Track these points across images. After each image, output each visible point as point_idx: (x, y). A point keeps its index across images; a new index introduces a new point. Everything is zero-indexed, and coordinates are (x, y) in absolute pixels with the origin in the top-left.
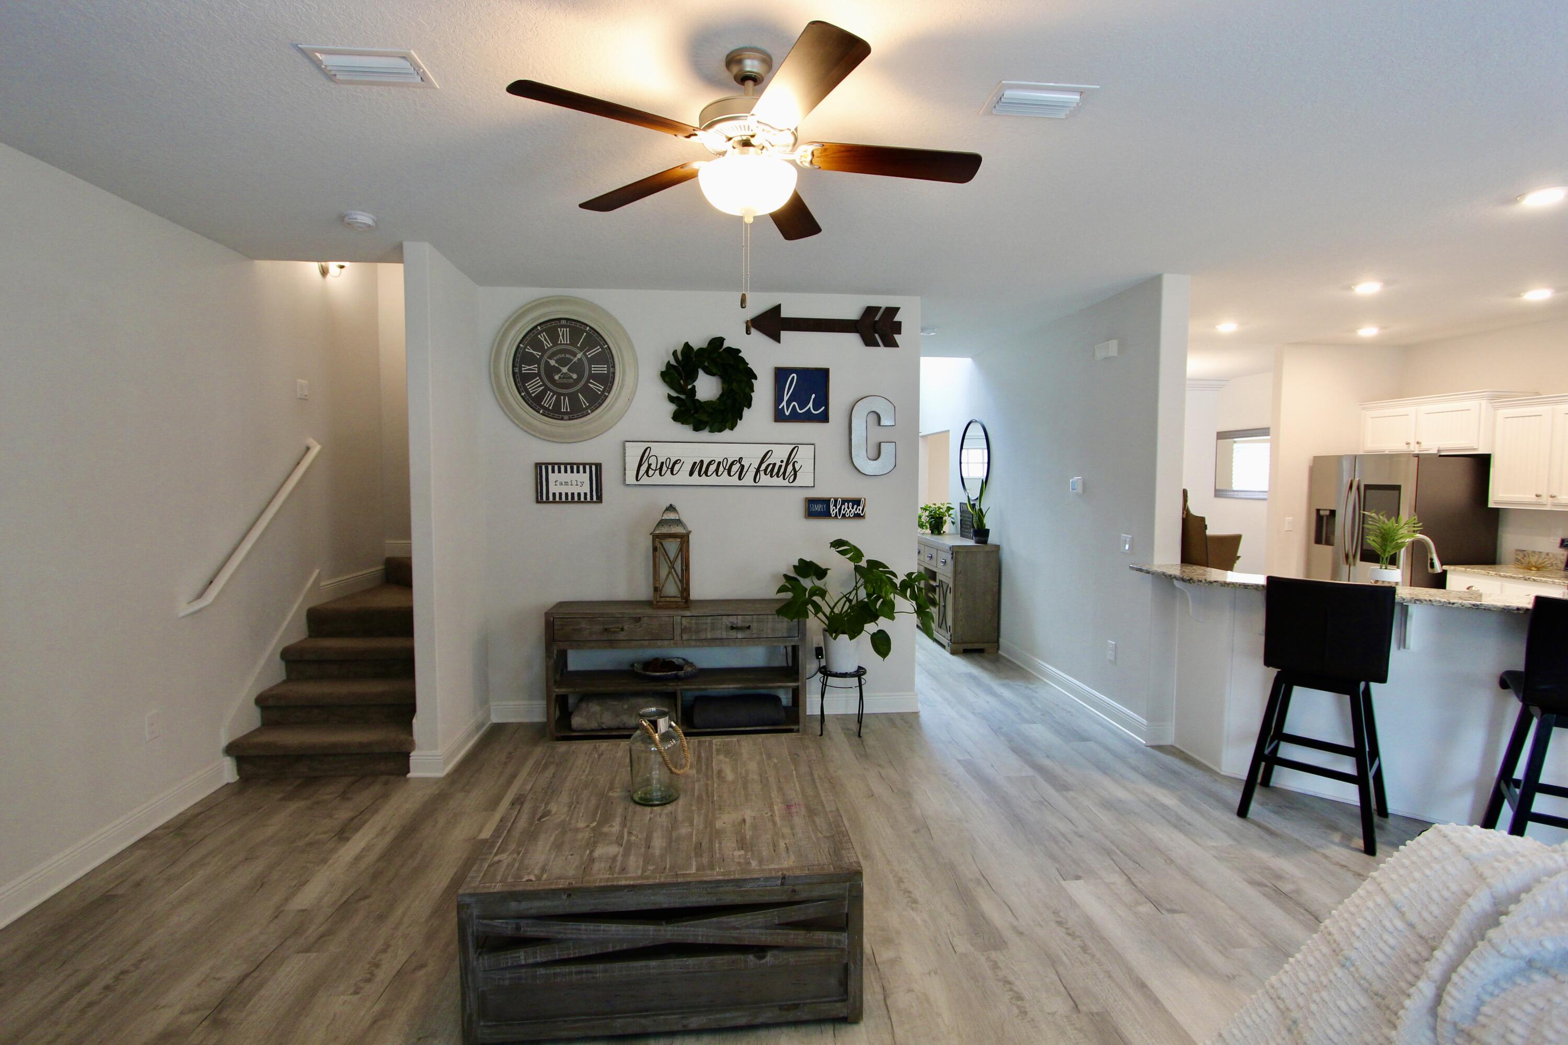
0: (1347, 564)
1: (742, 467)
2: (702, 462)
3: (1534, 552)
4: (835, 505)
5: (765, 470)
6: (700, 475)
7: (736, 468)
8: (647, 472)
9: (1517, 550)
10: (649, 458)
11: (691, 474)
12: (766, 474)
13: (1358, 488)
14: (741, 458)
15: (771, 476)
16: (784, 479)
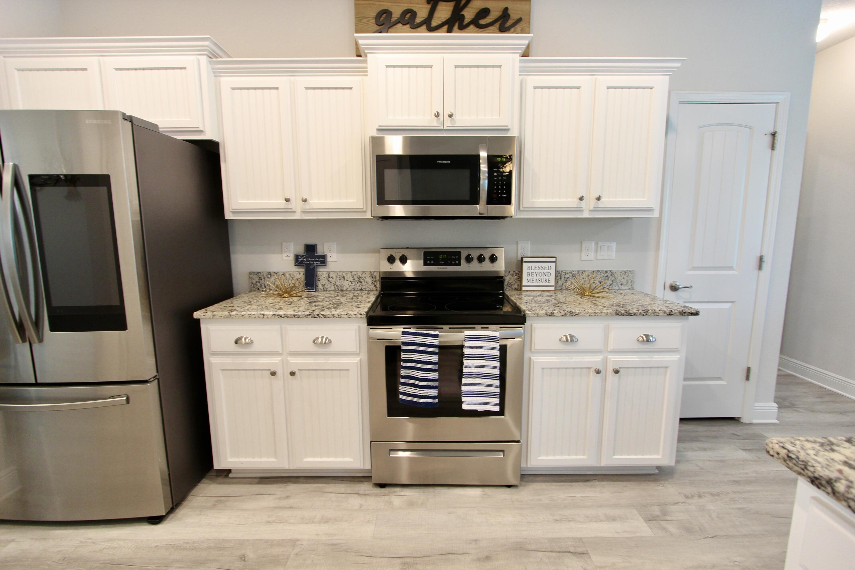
0: (24, 340)
3: (270, 273)
9: (251, 273)
13: (17, 183)
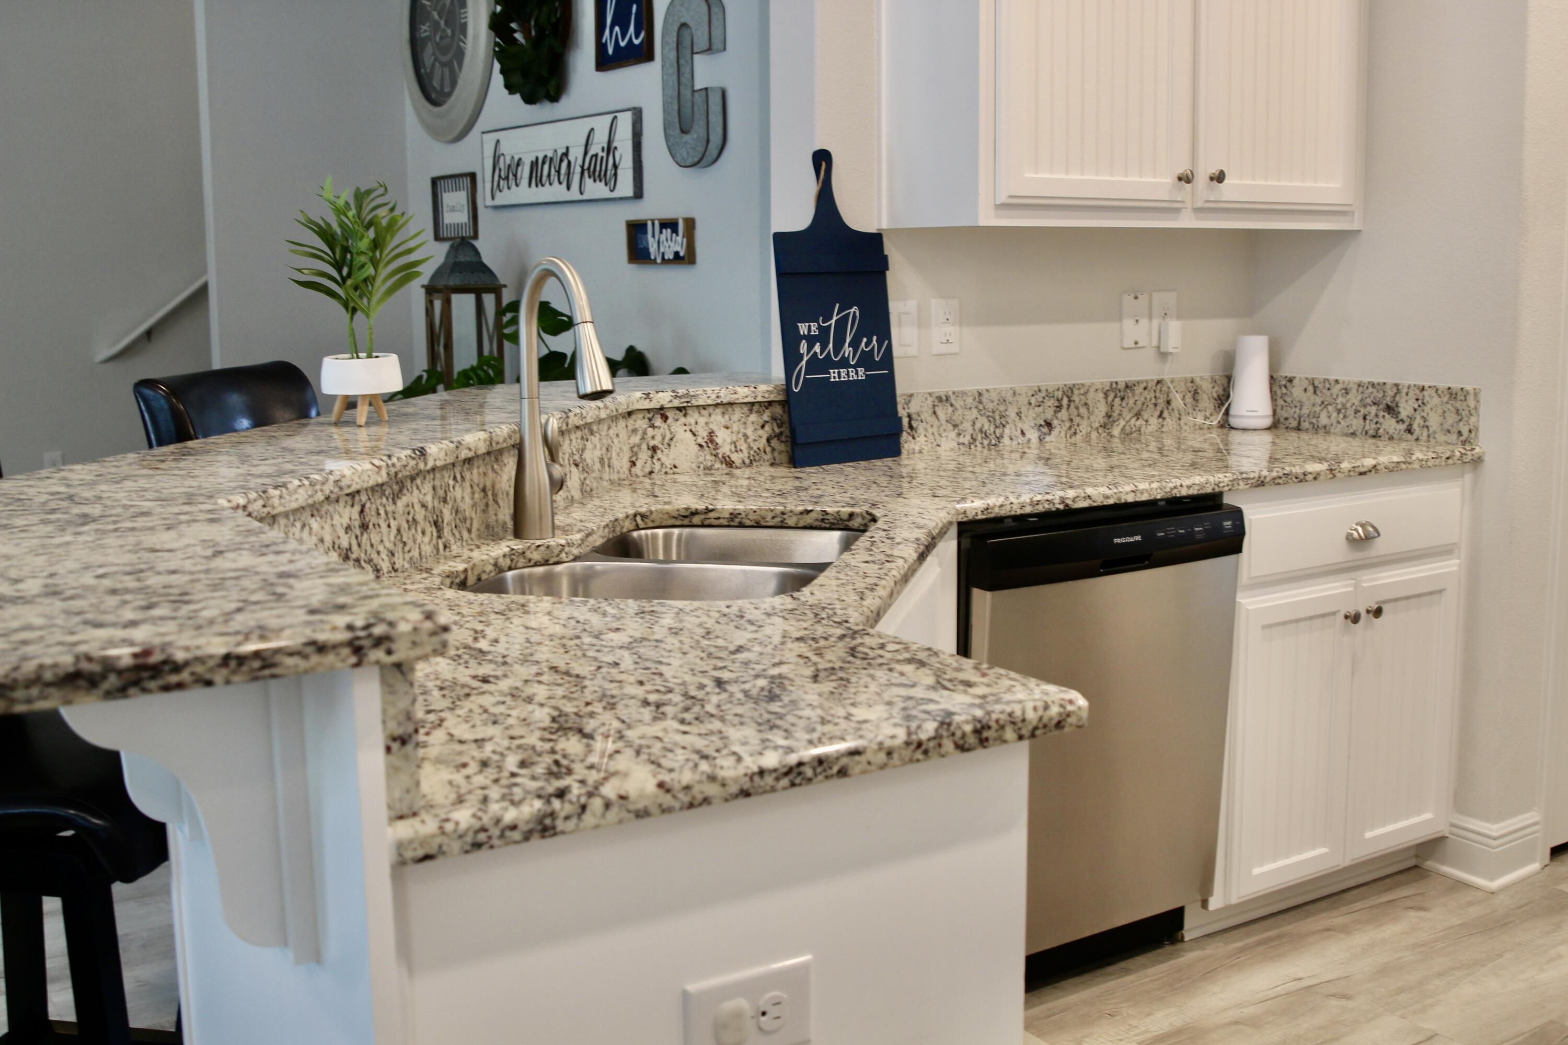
1: (569, 163)
2: (537, 158)
4: (653, 236)
5: (589, 169)
6: (537, 186)
7: (564, 165)
8: (499, 185)
10: (499, 157)
11: (530, 185)
12: (590, 177)
14: (567, 148)
15: (595, 181)
16: (606, 184)
